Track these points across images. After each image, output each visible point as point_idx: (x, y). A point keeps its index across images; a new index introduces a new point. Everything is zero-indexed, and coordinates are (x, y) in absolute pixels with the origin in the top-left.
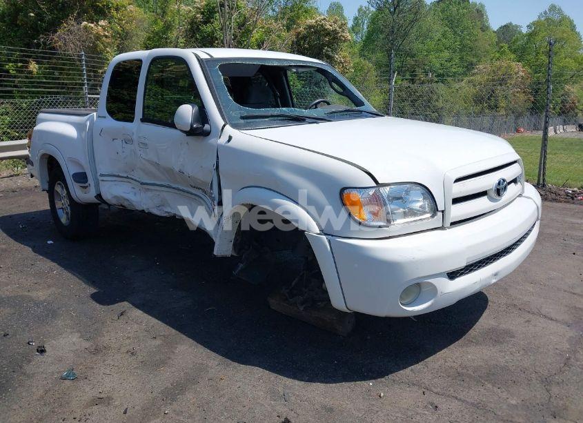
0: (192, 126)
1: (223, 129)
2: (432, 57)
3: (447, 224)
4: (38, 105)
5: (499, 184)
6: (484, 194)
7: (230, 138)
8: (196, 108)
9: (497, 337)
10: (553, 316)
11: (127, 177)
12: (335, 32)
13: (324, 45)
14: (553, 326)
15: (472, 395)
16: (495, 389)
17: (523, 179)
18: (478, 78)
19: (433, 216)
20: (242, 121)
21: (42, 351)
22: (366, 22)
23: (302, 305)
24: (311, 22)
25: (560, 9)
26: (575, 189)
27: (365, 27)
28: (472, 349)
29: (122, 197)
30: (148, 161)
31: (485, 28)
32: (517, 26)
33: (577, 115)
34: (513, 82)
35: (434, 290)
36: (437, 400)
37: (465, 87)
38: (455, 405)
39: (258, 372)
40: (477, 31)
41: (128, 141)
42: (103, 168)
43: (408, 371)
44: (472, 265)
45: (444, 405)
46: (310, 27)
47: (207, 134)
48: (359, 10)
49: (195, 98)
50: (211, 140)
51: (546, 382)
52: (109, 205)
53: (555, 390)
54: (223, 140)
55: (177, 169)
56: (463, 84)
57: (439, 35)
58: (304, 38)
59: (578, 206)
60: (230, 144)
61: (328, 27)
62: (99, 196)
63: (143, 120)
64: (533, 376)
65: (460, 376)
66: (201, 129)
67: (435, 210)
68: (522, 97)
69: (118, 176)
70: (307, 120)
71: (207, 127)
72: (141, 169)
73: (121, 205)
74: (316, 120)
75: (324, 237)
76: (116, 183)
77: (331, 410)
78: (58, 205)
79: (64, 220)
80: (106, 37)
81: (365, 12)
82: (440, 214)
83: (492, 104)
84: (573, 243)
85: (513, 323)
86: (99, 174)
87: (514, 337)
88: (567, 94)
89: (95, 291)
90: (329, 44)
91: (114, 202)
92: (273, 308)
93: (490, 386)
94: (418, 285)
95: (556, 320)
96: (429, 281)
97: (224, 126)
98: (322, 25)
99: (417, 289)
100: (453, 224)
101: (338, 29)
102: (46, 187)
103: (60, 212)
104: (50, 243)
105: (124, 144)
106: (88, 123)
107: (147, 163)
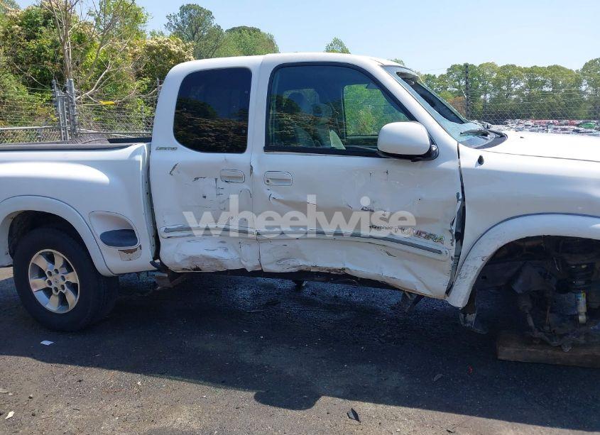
1: (458, 148)
7: (481, 159)
20: (464, 139)
24: (151, 42)
41: (231, 178)
42: (168, 221)
46: (150, 48)
47: (436, 157)
52: (172, 272)
54: (467, 162)
55: (356, 208)
60: (483, 166)
61: (172, 49)
63: (269, 148)
76: (189, 239)
78: (37, 284)
79: (52, 305)
86: (161, 229)
89: (252, 394)
91: (184, 266)
92: (503, 358)
97: (458, 145)
98: (167, 47)
101: (182, 51)
102: (8, 261)
103: (41, 297)
104: (46, 343)
105: (221, 184)
106: (139, 158)
107: (281, 205)
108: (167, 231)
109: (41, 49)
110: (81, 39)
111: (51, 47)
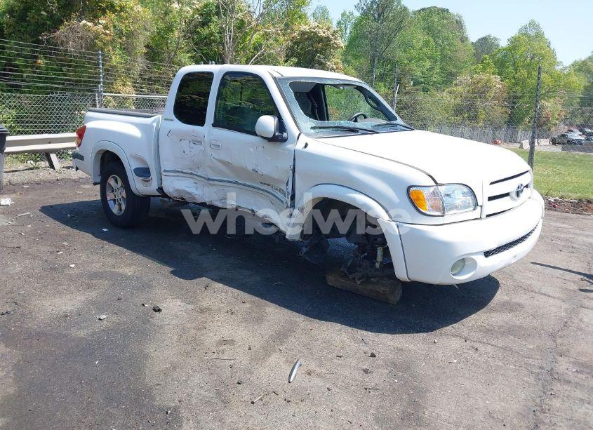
0: (274, 134)
1: (298, 137)
2: (413, 65)
3: (484, 216)
4: (52, 101)
5: (519, 187)
6: (507, 195)
7: (306, 145)
8: (277, 119)
9: (510, 307)
10: (550, 294)
11: (191, 174)
12: (328, 39)
13: (317, 51)
14: (551, 301)
15: (501, 342)
16: (517, 339)
17: (531, 186)
18: (460, 89)
19: (474, 209)
20: (312, 131)
21: (157, 310)
22: (349, 26)
23: (360, 279)
24: (305, 28)
25: (538, 26)
26: (557, 198)
27: (348, 31)
28: (493, 314)
29: (184, 190)
30: (220, 161)
31: (464, 39)
32: (496, 39)
33: (549, 130)
34: (492, 95)
35: (475, 263)
36: (476, 345)
37: (446, 98)
38: (489, 348)
39: (337, 326)
40: (457, 42)
41: (197, 142)
42: (166, 165)
43: (450, 327)
44: (499, 248)
45: (482, 348)
46: (303, 33)
47: (284, 140)
48: (343, 15)
49: (274, 111)
50: (289, 146)
51: (553, 336)
52: (170, 198)
53: (559, 341)
54: (300, 146)
55: (250, 168)
56: (445, 94)
57: (421, 44)
58: (296, 43)
59: (559, 213)
60: (306, 150)
61: (322, 34)
62: (160, 189)
63: (214, 125)
64: (542, 332)
65: (489, 331)
66: (280, 136)
67: (476, 205)
68: (500, 110)
69: (182, 172)
70: (360, 131)
71: (285, 134)
72: (210, 167)
73: (182, 198)
74: (366, 132)
75: (394, 223)
76: (178, 178)
77: (401, 350)
78: (110, 196)
79: (115, 210)
80: (106, 34)
81: (348, 17)
82: (479, 208)
83: (472, 114)
84: (559, 243)
85: (521, 298)
86: (163, 170)
87: (524, 307)
88: (543, 107)
89: (172, 269)
90: (322, 51)
91: (175, 195)
92: (330, 284)
93: (512, 337)
94: (463, 260)
95: (554, 298)
96: (472, 257)
97: (299, 135)
98: (315, 33)
99: (462, 263)
100: (488, 216)
101: (331, 36)
102: (99, 180)
103: (111, 203)
104: (105, 230)
105: (192, 145)
106: (155, 124)
107: (217, 162)
108: (165, 171)
109: (212, 34)
110: (241, 25)
111: (218, 33)
